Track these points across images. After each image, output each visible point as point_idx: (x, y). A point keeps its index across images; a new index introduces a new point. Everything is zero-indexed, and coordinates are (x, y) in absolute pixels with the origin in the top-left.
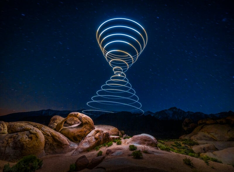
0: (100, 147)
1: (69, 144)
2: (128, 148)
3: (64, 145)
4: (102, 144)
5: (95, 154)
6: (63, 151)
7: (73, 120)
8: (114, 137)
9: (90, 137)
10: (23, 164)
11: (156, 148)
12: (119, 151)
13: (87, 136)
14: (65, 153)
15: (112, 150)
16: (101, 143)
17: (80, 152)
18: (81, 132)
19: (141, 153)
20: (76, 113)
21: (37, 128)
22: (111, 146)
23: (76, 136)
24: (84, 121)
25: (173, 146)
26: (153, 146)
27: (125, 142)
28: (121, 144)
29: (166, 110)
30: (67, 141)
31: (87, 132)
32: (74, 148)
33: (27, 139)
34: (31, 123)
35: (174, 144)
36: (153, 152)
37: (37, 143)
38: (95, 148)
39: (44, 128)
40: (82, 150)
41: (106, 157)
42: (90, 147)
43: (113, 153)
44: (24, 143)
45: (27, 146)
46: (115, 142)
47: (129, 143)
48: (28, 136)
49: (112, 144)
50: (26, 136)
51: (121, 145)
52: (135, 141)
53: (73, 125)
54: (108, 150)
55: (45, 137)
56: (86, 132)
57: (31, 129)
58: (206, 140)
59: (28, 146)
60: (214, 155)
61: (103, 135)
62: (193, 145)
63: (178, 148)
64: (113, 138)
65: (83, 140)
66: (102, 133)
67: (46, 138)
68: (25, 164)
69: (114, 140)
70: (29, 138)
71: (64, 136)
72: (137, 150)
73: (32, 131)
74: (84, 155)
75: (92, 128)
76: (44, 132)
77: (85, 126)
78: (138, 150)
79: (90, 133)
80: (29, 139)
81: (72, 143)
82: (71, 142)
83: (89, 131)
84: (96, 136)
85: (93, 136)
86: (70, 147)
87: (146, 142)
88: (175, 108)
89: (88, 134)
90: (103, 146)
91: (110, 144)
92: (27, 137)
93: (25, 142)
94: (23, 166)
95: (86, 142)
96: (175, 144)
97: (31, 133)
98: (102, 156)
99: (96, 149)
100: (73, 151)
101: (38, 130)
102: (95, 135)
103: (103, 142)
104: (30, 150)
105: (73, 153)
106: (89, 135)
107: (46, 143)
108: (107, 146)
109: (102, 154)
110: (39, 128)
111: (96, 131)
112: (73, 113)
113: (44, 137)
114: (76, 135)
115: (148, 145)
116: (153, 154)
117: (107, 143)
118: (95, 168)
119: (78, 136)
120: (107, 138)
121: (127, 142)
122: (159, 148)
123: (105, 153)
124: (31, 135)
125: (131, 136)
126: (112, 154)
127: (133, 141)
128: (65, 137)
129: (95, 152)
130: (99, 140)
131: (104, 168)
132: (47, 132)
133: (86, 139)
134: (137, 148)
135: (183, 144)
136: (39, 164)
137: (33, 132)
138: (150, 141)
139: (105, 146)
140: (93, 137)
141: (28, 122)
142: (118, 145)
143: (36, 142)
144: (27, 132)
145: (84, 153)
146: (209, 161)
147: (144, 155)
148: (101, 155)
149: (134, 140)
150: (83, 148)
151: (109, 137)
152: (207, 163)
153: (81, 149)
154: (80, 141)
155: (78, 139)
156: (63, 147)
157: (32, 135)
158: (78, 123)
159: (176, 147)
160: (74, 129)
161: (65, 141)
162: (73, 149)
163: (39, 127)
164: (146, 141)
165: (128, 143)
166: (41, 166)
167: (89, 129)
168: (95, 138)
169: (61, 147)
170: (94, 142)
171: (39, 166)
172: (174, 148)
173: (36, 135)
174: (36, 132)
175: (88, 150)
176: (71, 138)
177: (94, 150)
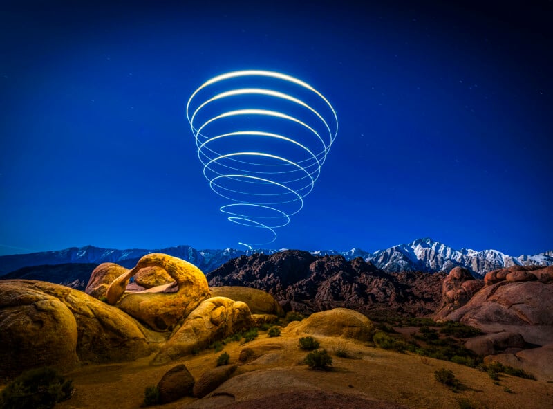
0: (224, 344)
1: (142, 336)
2: (298, 344)
3: (129, 339)
4: (231, 335)
5: (212, 361)
6: (128, 355)
7: (152, 274)
8: (261, 316)
9: (198, 319)
10: (23, 389)
11: (370, 344)
12: (274, 352)
13: (189, 317)
14: (133, 359)
15: (254, 350)
16: (228, 333)
17: (173, 358)
18: (174, 305)
19: (329, 358)
20: (160, 256)
21: (56, 295)
22: (253, 340)
23: (162, 317)
24: (182, 278)
25: (417, 338)
26: (360, 340)
27: (291, 329)
28: (278, 335)
30: (138, 329)
31: (190, 306)
32: (158, 348)
33: (30, 326)
34: (39, 283)
35: (419, 334)
36: (360, 353)
37: (58, 335)
38: (213, 346)
39: (73, 297)
40: (178, 352)
41: (239, 368)
42: (198, 343)
43: (256, 358)
44: (22, 335)
45: (30, 343)
46: (265, 330)
47: (301, 331)
48: (31, 316)
49: (256, 336)
50: (27, 318)
51: (279, 337)
52: (316, 327)
53: (153, 286)
54: (244, 351)
55: (77, 319)
56: (187, 305)
57: (38, 300)
59: (33, 344)
60: (519, 359)
61: (234, 311)
62: (468, 337)
63: (427, 344)
64: (260, 319)
65: (179, 326)
66: (230, 308)
67: (81, 323)
68: (26, 388)
69: (262, 326)
70: (34, 322)
71: (130, 317)
72: (318, 350)
73: (42, 303)
74: (181, 363)
75: (203, 295)
76: (75, 307)
77: (185, 289)
78: (322, 349)
79: (197, 309)
80: (34, 326)
81: (151, 333)
82: (148, 330)
83: (196, 303)
84: (214, 316)
85: (206, 315)
86: (145, 344)
87: (345, 330)
89: (192, 310)
90: (232, 340)
91: (250, 336)
92: (30, 320)
93: (25, 332)
94: (23, 394)
95: (187, 331)
96: (423, 334)
97: (40, 310)
98: (228, 367)
99: (215, 347)
100: (154, 355)
101: (56, 301)
102: (210, 312)
103: (234, 330)
104: (40, 353)
105: (155, 360)
106: (195, 313)
107: (81, 335)
108: (243, 340)
109: (231, 360)
110: (59, 297)
111: (213, 303)
112: (151, 256)
113: (75, 320)
114: (162, 312)
115: (349, 336)
116: (361, 359)
117: (243, 333)
118: (208, 396)
119: (167, 315)
120: (243, 319)
121: (295, 330)
122: (379, 343)
123: (238, 357)
124: (40, 315)
125: (307, 316)
126: (255, 361)
127: (310, 326)
128: (133, 319)
129: (213, 356)
130: (222, 324)
131: (232, 396)
132: (82, 307)
133: (187, 324)
134: (318, 344)
135: (442, 332)
136: (64, 389)
137: (44, 307)
138: (354, 326)
139: (238, 340)
140: (207, 319)
141: (30, 281)
142: (271, 336)
143: (53, 332)
144: (30, 306)
145: (183, 358)
146: (503, 374)
147: (337, 362)
148: (226, 363)
149: (313, 326)
150: (179, 347)
151: (248, 317)
152: (496, 379)
153: (175, 348)
154: (171, 330)
155: (168, 324)
156: (128, 344)
157: (43, 315)
158: (169, 282)
159: (425, 340)
160: (156, 297)
161: (133, 329)
162: (152, 350)
163: (59, 293)
164: (344, 326)
165: (297, 333)
166: (70, 394)
167: (195, 297)
168: (213, 321)
169: (123, 345)
170: (210, 332)
171: (64, 394)
172: (419, 342)
173: (52, 314)
174: (53, 306)
175: (192, 352)
176: (148, 322)
177: (209, 351)
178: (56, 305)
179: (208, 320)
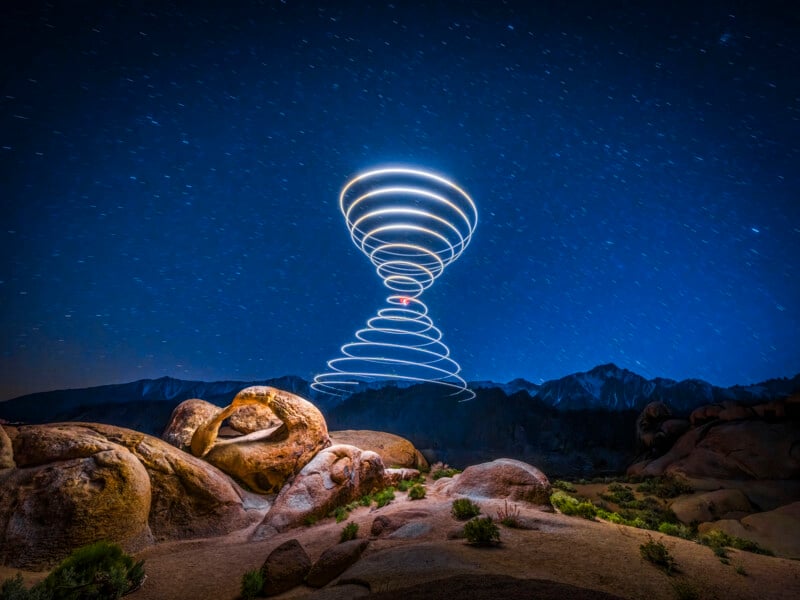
0: (349, 510)
1: (238, 500)
2: (450, 509)
3: (221, 504)
4: (358, 498)
5: (332, 535)
6: (219, 527)
7: (252, 415)
8: (398, 471)
9: (314, 476)
10: (73, 577)
11: (547, 508)
12: (419, 521)
13: (302, 472)
14: (225, 532)
15: (391, 518)
16: (354, 495)
17: (280, 530)
18: (281, 457)
19: (495, 528)
20: (263, 389)
21: (124, 444)
22: (389, 503)
23: (265, 473)
24: (293, 419)
25: (607, 498)
26: (535, 503)
27: (439, 490)
28: (423, 498)
29: (580, 375)
30: (232, 490)
31: (303, 458)
32: (259, 516)
33: (87, 486)
34: (102, 427)
35: (609, 494)
36: (537, 521)
37: (124, 499)
38: (334, 513)
39: (147, 446)
40: (287, 522)
41: (372, 545)
42: (314, 509)
43: (394, 528)
44: (76, 499)
45: (86, 512)
46: (403, 490)
47: (453, 492)
48: (90, 474)
49: (393, 498)
50: (84, 476)
51: (424, 500)
52: (473, 485)
53: (253, 431)
54: (377, 519)
55: (151, 476)
56: (299, 456)
57: (100, 450)
58: (719, 477)
59: (91, 511)
60: (747, 527)
61: (361, 465)
62: (673, 496)
63: (621, 507)
64: (396, 474)
65: (288, 486)
66: (356, 461)
67: (155, 482)
68: (78, 576)
69: (398, 482)
70: (93, 481)
71: (222, 473)
72: (480, 517)
73: (105, 455)
74: (293, 538)
75: (321, 442)
76: (148, 460)
77: (296, 434)
78: (486, 516)
79: (313, 461)
80: (92, 488)
81: (252, 496)
82: (246, 492)
83: (311, 454)
84: (335, 472)
85: (325, 470)
86: (242, 511)
87: (513, 489)
88: (611, 367)
89: (305, 464)
90: (360, 505)
91: (384, 499)
92: (88, 478)
93: (80, 495)
94: (74, 584)
95: (299, 492)
96: (613, 494)
97: (100, 464)
98: (357, 542)
99: (336, 515)
100: (254, 525)
101: (125, 452)
102: (331, 467)
103: (361, 491)
104: (98, 524)
105: (255, 533)
106: (310, 467)
107: (155, 498)
108: (374, 504)
109: (359, 534)
110: (129, 446)
111: (335, 453)
112: (252, 390)
113: (148, 478)
114: (265, 467)
115: (519, 497)
116: (537, 529)
117: (375, 494)
118: (331, 583)
119: (273, 470)
120: (374, 476)
121: (445, 490)
122: (558, 507)
123: (369, 528)
124: (101, 471)
125: (460, 468)
126: (394, 534)
127: (464, 484)
128: (226, 477)
129: (334, 527)
130: (347, 483)
131: (366, 585)
132: (158, 460)
133: (299, 482)
134: (479, 508)
135: (638, 491)
136: (130, 576)
137: (107, 460)
138: (524, 484)
139: (367, 505)
140: (326, 476)
141: (88, 424)
142: (413, 499)
143: (118, 495)
144: (87, 459)
145: (294, 530)
146: (730, 549)
147: (505, 534)
148: (354, 537)
149: (467, 484)
150: (289, 515)
151: (381, 473)
152: (723, 555)
153: (283, 517)
154: (277, 491)
155: (272, 482)
156: (218, 511)
157: (106, 473)
158: (272, 424)
159: (617, 502)
160: (258, 447)
161: (226, 491)
162: (252, 520)
163: (128, 441)
164: (511, 483)
165: (449, 494)
166: (139, 583)
167: (309, 446)
168: (335, 479)
169: (211, 512)
170: (330, 493)
171: (130, 583)
172: (609, 505)
173: (117, 469)
174: (120, 458)
175: (306, 520)
176: (246, 480)
177: (328, 520)
178: (124, 457)
179: (328, 477)
